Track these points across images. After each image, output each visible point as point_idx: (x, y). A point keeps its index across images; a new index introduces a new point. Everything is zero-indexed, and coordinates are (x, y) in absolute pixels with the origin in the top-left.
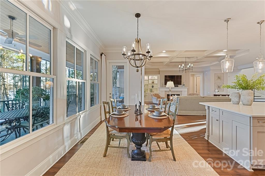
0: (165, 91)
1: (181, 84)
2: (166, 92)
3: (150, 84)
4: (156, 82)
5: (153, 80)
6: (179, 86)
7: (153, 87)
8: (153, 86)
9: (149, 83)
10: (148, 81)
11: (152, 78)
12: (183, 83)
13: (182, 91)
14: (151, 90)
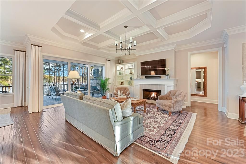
0: (140, 84)
1: (165, 74)
4: (133, 71)
7: (131, 78)
8: (131, 77)
9: (126, 74)
10: (124, 72)
11: (130, 68)
12: (167, 72)
13: (165, 85)
14: (130, 83)
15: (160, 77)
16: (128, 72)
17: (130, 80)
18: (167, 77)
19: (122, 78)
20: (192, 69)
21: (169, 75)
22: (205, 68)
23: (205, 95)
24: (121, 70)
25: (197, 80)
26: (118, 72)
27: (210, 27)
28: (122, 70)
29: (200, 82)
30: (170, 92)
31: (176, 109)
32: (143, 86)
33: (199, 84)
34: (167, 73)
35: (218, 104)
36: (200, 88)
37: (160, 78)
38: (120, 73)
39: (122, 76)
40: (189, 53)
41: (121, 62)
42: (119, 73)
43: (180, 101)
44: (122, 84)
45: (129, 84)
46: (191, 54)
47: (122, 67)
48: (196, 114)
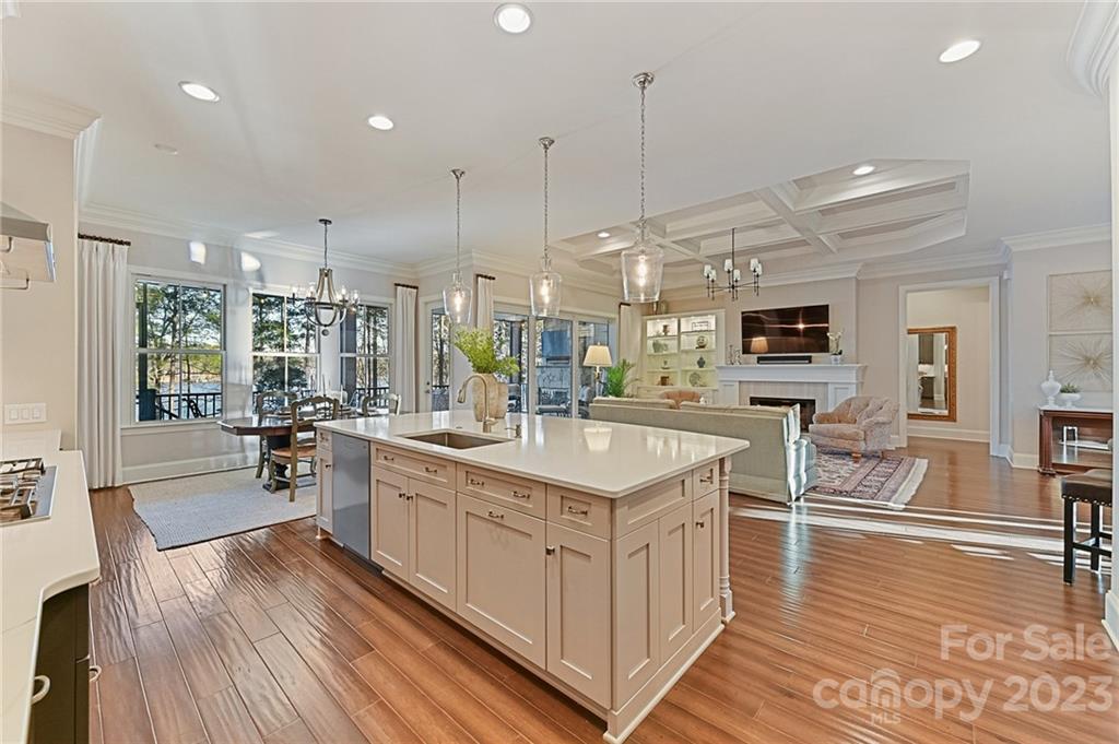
0: (740, 382)
1: (828, 351)
2: (744, 386)
3: (687, 352)
4: (710, 340)
5: (701, 334)
6: (813, 359)
7: (701, 363)
8: (701, 359)
9: (682, 348)
10: (676, 342)
11: (698, 328)
12: (832, 345)
13: (826, 383)
14: (695, 378)
15: (809, 359)
16: (690, 342)
17: (697, 367)
18: (836, 360)
19: (665, 363)
20: (910, 332)
21: (840, 353)
22: (951, 331)
23: (951, 418)
24: (659, 336)
25: (922, 368)
26: (650, 342)
27: (963, 233)
28: (666, 335)
29: (932, 375)
30: (849, 403)
31: (872, 446)
32: (752, 386)
33: (927, 383)
34: (835, 346)
35: (988, 444)
36: (932, 398)
37: (810, 362)
38: (656, 346)
39: (666, 355)
40: (902, 289)
41: (664, 308)
42: (654, 344)
43: (884, 423)
44: (664, 381)
45: (694, 384)
46: (908, 292)
47: (665, 327)
48: (926, 461)
